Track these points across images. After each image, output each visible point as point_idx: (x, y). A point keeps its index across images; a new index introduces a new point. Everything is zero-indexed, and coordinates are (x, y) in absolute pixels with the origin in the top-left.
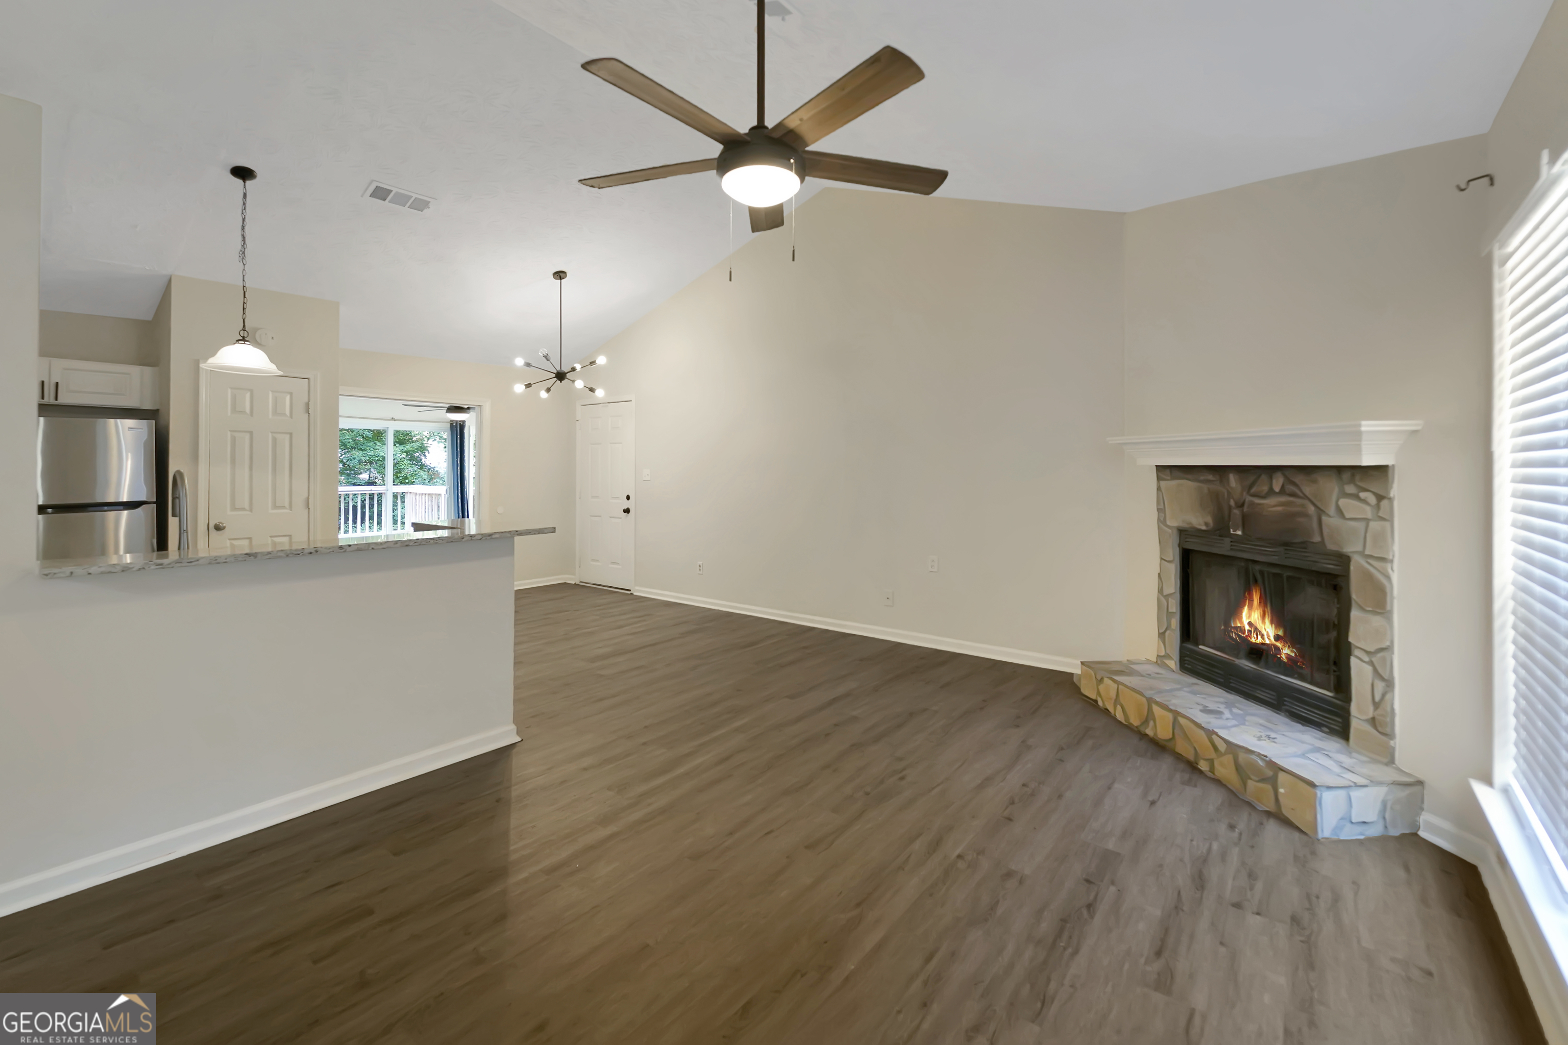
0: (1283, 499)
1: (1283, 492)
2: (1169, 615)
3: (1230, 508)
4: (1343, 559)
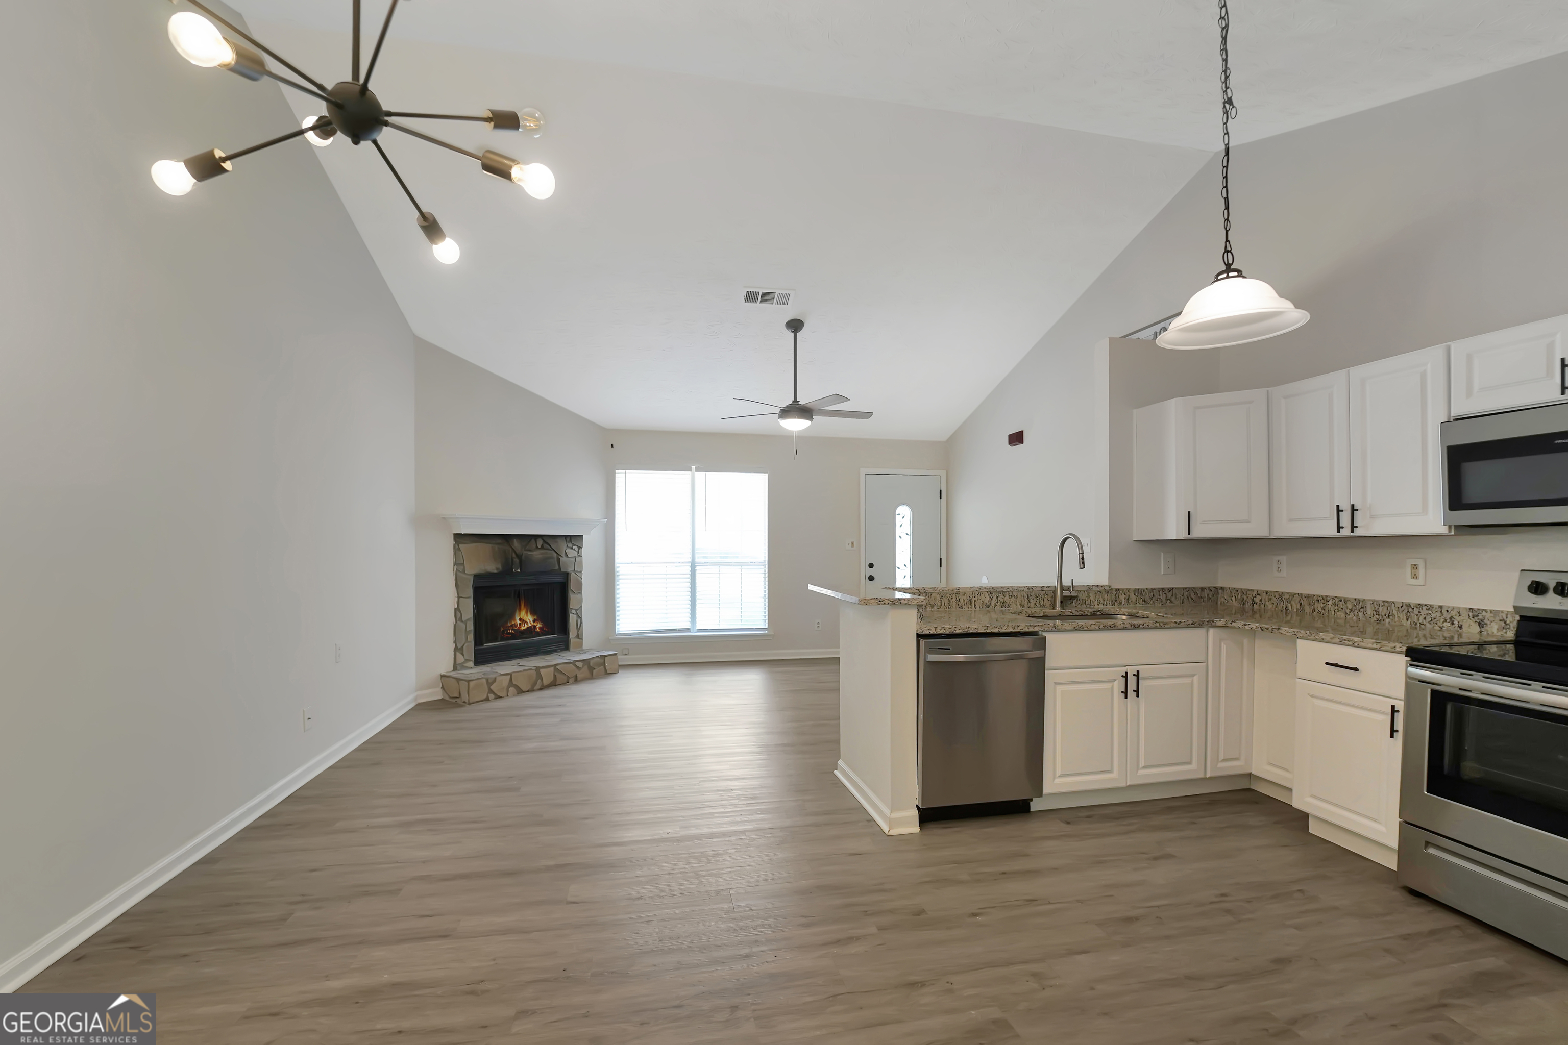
0: (542, 550)
1: (542, 547)
2: (467, 633)
3: (512, 557)
4: (567, 575)
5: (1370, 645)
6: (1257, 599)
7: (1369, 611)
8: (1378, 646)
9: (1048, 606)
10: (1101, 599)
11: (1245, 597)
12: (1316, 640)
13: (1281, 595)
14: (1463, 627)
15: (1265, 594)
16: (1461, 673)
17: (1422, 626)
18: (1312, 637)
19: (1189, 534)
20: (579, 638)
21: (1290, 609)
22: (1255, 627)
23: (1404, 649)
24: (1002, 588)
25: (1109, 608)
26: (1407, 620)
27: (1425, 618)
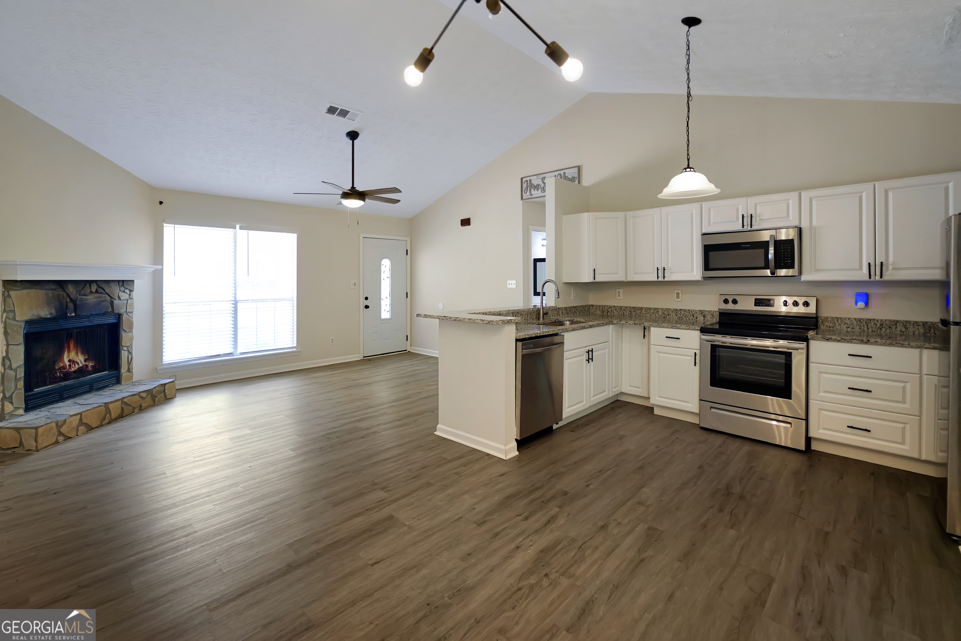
0: (96, 295)
1: (97, 292)
2: (17, 380)
3: (66, 302)
4: (119, 316)
5: (685, 328)
6: (610, 310)
7: (660, 313)
8: (688, 328)
9: (535, 318)
10: (553, 314)
11: (604, 309)
12: (661, 327)
13: (621, 308)
14: (698, 318)
15: (613, 307)
16: (722, 336)
17: (682, 319)
18: (659, 326)
19: (595, 280)
20: (130, 372)
21: (626, 314)
22: (631, 323)
23: (699, 328)
24: (518, 310)
25: (561, 318)
26: (676, 316)
27: (683, 315)
